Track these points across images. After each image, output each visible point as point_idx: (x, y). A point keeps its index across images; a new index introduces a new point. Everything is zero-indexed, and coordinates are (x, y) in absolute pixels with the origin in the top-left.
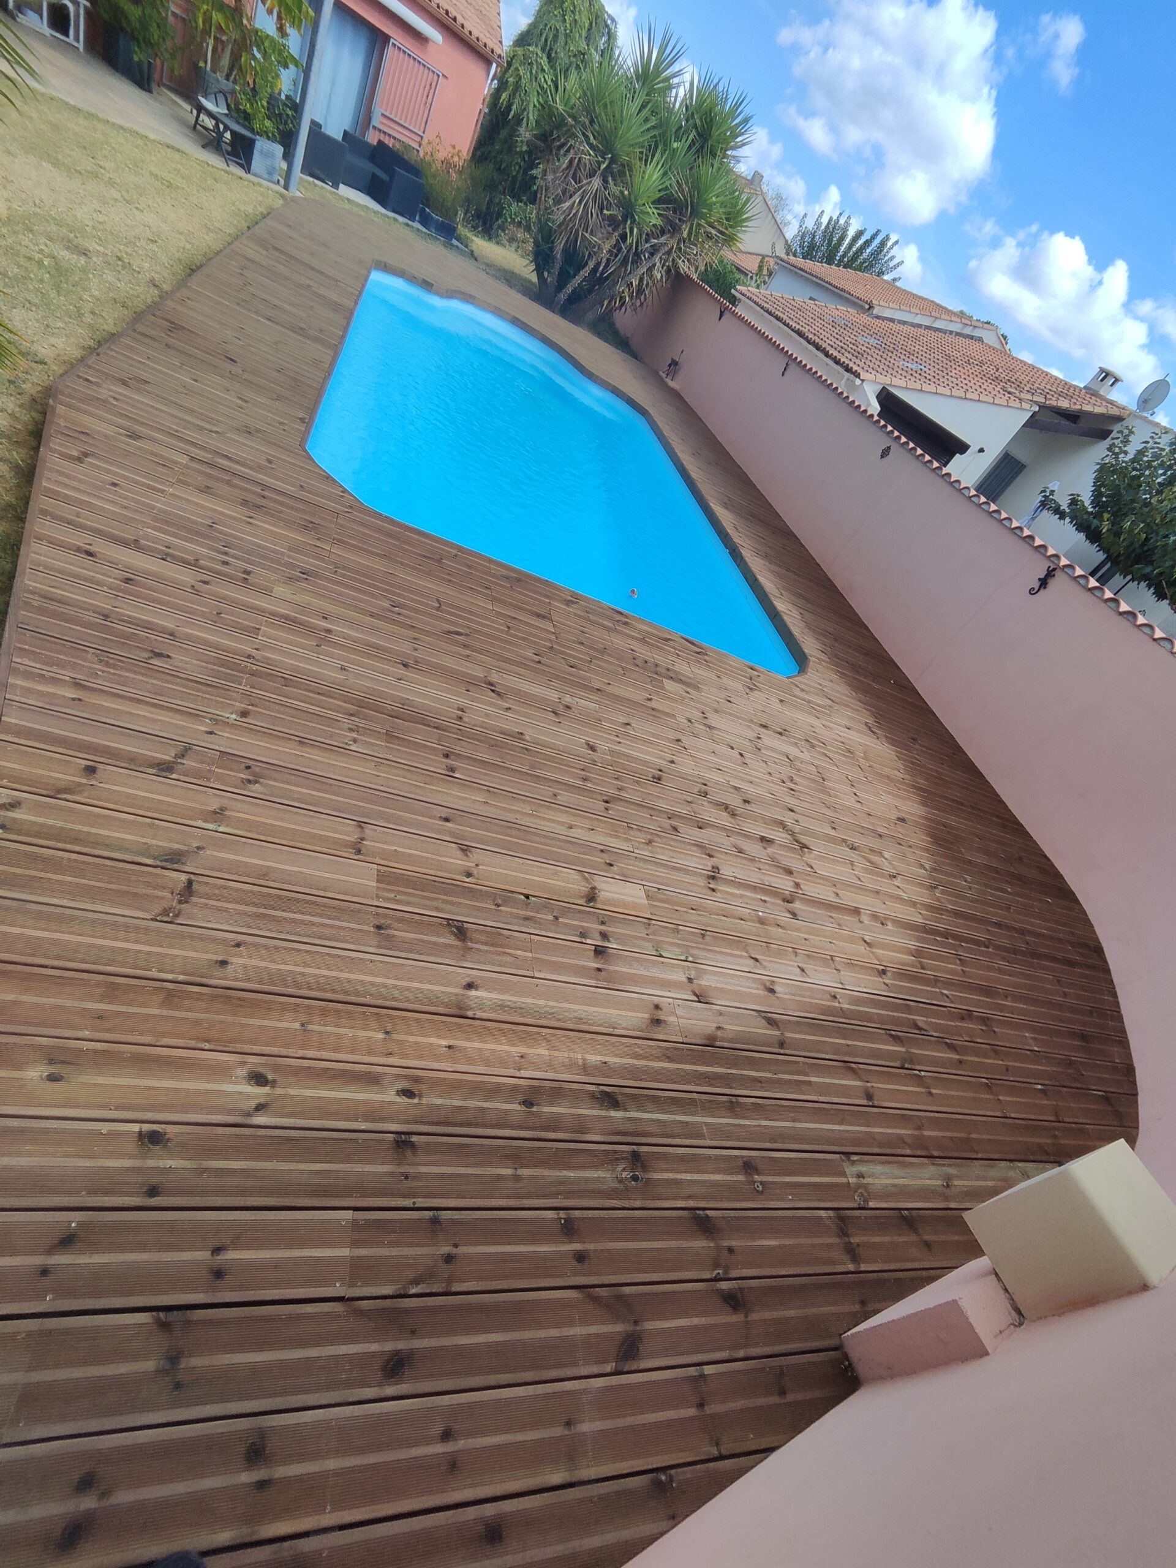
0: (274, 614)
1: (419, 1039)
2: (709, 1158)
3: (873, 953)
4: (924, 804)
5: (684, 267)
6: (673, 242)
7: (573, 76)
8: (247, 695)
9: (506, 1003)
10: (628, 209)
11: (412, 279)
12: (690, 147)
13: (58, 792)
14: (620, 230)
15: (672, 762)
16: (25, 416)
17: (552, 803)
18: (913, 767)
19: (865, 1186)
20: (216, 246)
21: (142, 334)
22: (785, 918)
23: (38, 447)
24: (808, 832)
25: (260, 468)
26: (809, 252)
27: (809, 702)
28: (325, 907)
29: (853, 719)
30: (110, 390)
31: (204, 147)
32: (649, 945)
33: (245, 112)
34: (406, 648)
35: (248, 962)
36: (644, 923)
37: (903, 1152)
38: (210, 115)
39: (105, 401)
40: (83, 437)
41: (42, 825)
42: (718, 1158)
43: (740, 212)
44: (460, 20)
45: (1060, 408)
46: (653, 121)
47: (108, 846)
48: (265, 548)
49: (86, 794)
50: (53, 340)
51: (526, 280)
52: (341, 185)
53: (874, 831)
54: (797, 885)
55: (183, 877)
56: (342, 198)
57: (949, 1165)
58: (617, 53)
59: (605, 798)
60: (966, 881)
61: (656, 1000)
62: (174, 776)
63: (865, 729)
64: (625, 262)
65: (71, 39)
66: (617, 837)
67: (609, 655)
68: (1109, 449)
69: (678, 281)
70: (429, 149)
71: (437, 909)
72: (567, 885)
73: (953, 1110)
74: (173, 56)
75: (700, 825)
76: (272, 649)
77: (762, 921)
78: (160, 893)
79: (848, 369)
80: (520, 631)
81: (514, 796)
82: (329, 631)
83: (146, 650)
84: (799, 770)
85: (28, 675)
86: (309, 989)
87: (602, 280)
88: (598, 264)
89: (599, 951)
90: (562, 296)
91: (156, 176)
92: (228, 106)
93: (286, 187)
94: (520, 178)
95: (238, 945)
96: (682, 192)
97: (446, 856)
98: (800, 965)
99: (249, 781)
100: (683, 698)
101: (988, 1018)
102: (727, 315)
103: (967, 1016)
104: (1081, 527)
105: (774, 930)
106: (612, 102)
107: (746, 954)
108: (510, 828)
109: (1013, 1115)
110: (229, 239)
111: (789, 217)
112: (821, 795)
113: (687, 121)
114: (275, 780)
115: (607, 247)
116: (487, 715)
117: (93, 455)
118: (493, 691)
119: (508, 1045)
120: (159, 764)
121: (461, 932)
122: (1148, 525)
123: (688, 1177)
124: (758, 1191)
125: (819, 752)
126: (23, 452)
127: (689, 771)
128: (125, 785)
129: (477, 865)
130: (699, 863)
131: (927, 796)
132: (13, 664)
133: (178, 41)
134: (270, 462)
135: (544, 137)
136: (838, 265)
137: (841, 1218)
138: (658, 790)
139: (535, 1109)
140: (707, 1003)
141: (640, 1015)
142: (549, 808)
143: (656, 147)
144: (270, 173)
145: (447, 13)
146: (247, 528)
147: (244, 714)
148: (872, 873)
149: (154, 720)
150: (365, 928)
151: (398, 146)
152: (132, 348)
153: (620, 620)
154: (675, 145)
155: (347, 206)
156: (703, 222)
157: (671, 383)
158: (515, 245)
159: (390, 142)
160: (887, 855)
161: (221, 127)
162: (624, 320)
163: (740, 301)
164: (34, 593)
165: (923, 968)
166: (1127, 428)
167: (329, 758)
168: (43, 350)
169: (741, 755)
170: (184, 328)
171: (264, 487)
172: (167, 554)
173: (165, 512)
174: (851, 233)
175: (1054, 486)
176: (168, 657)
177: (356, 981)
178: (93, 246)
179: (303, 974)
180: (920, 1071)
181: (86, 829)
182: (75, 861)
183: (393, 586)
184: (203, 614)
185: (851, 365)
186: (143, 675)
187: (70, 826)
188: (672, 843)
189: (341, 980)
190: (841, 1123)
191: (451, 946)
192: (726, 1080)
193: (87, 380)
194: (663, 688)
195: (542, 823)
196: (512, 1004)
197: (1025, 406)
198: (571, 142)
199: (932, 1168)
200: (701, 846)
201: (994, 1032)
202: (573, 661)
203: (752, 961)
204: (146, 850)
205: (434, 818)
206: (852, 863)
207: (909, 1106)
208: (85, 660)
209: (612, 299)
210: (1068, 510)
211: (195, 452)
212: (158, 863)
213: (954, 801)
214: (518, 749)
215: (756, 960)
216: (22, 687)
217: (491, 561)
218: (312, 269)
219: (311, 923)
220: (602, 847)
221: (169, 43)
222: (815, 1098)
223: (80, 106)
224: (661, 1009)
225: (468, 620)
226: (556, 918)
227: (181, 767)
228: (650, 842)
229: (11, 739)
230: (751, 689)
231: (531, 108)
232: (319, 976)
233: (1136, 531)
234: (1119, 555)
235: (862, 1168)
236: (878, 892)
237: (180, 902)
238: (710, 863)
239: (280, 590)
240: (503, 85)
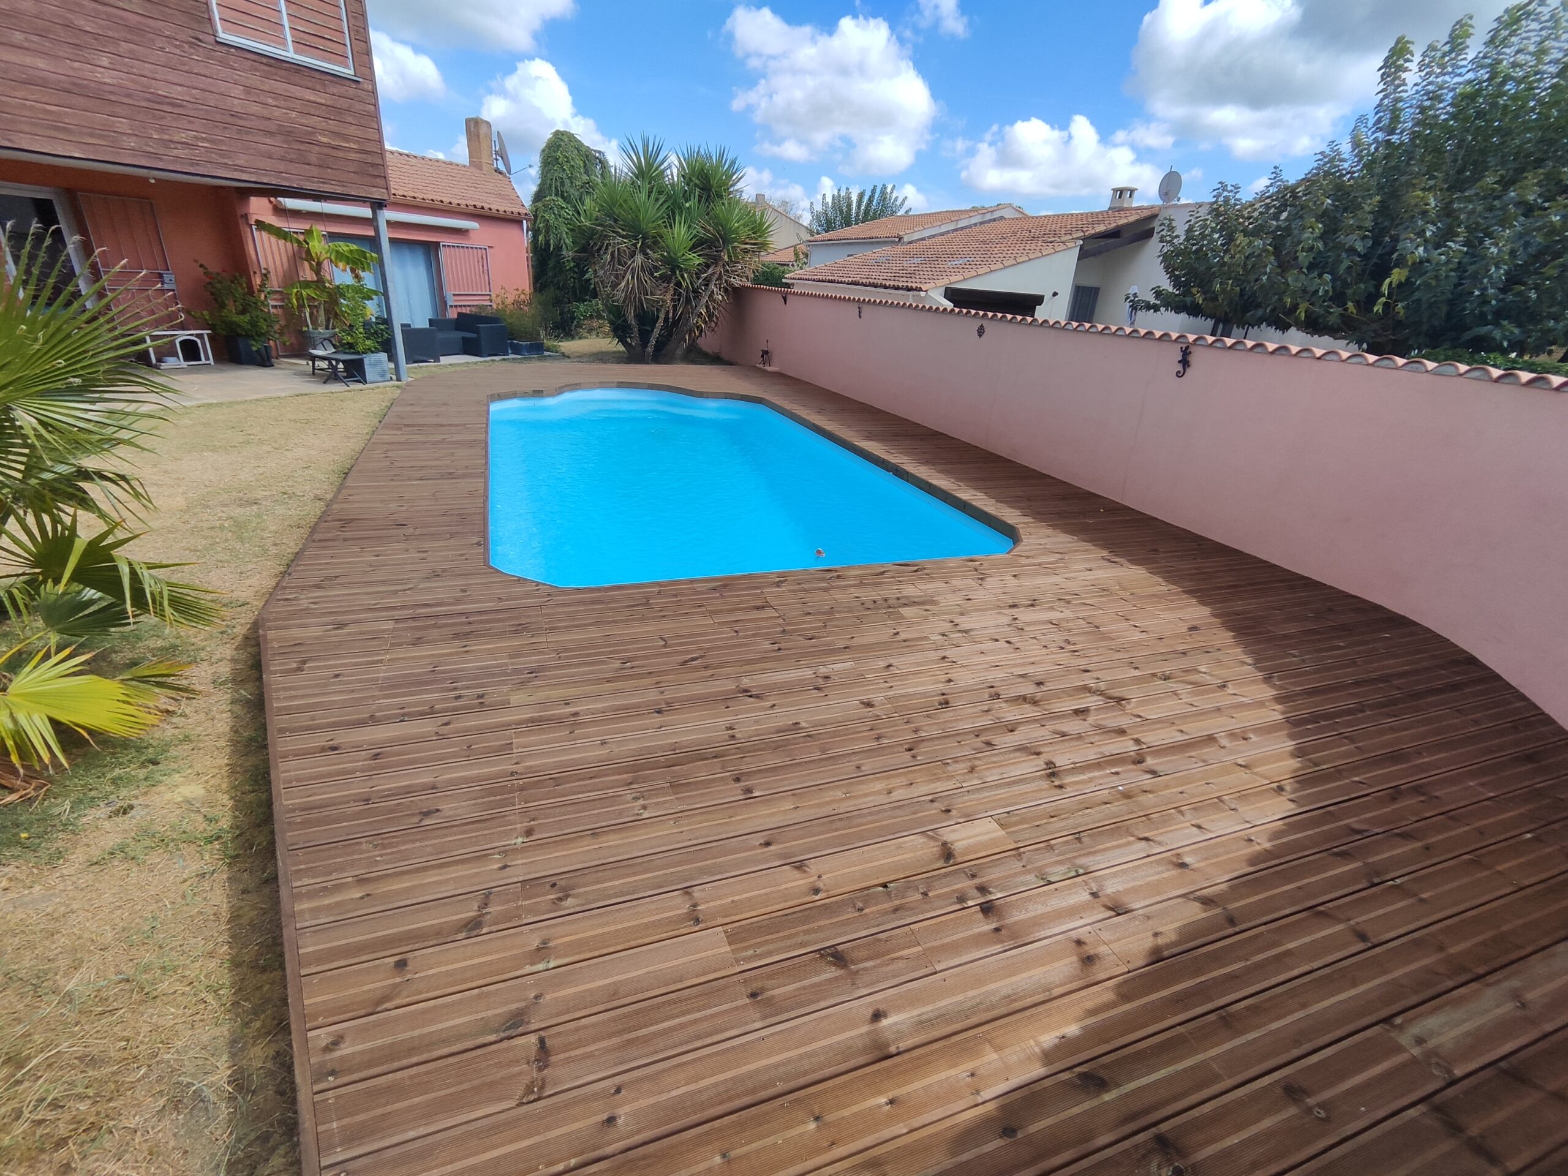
0: (519, 723)
1: (855, 1109)
2: (1241, 1103)
3: (1255, 774)
4: (1203, 603)
5: (736, 282)
6: (719, 269)
7: (588, 200)
8: (525, 812)
9: (924, 1017)
10: (673, 264)
11: (524, 395)
12: (699, 201)
13: (376, 1005)
14: (673, 280)
15: (950, 681)
16: (243, 656)
17: (860, 776)
18: (1171, 576)
19: (1433, 1053)
20: (358, 447)
21: (320, 541)
22: (1146, 780)
23: (261, 677)
24: (1114, 684)
25: (458, 601)
26: (829, 226)
27: (1040, 564)
28: (689, 999)
29: (1088, 560)
30: (308, 598)
31: (325, 383)
32: (1031, 877)
33: (348, 343)
34: (653, 695)
35: (636, 1105)
36: (1014, 856)
37: (1442, 987)
38: (323, 358)
39: (308, 609)
40: (297, 649)
41: (372, 1050)
42: (1253, 1098)
43: (761, 224)
44: (486, 206)
45: (1099, 233)
46: (662, 199)
47: (444, 1042)
48: (487, 667)
49: (405, 993)
50: (249, 582)
51: (615, 352)
52: (441, 358)
53: (1175, 652)
54: (1137, 741)
55: (533, 1039)
56: (445, 366)
57: (1506, 978)
58: (613, 170)
59: (906, 747)
60: (1295, 656)
61: (1074, 935)
62: (485, 930)
63: (1106, 563)
64: (688, 301)
65: (203, 361)
66: (938, 779)
67: (838, 612)
68: (1161, 241)
69: (737, 295)
70: (499, 300)
71: (803, 945)
72: (918, 853)
73: (1462, 908)
74: (281, 334)
75: (1010, 727)
76: (530, 756)
77: (1127, 796)
78: (516, 1069)
79: (909, 289)
80: (747, 630)
81: (820, 788)
82: (576, 714)
83: (413, 815)
84: (1069, 630)
85: (312, 895)
86: (712, 1106)
87: (676, 323)
88: (667, 313)
89: (987, 909)
90: (650, 349)
91: (295, 421)
92: (334, 346)
93: (399, 379)
94: (577, 285)
95: (618, 1091)
96: (709, 231)
97: (785, 883)
98: (1193, 822)
99: (560, 899)
100: (926, 618)
101: (1420, 786)
102: (789, 298)
103: (1396, 794)
104: (1178, 308)
105: (1143, 799)
106: (625, 201)
107: (1132, 839)
108: (831, 822)
109: (1527, 882)
110: (368, 437)
111: (799, 212)
112: (1105, 643)
113: (688, 185)
114: (584, 886)
115: (668, 297)
116: (756, 722)
117: (310, 659)
118: (750, 696)
119: (951, 1067)
120: (465, 926)
121: (837, 957)
122: (1235, 279)
123: (1234, 1140)
124: (1322, 1119)
125: (1076, 605)
126: (249, 686)
127: (971, 682)
128: (439, 964)
129: (819, 877)
130: (1031, 766)
131: (1203, 595)
132: (294, 890)
133: (283, 323)
134: (464, 591)
135: (584, 249)
136: (857, 224)
137: (1438, 1109)
138: (951, 714)
139: (1020, 1135)
140: (1126, 912)
141: (1067, 961)
142: (858, 783)
143: (674, 214)
144: (383, 376)
145: (475, 206)
146: (466, 657)
147: (529, 832)
148: (1202, 693)
149: (447, 881)
150: (739, 1003)
151: (473, 309)
152: (316, 557)
153: (833, 576)
154: (687, 205)
155: (453, 369)
156: (736, 244)
157: (770, 369)
158: (594, 333)
159: (467, 311)
160: (1203, 669)
161: (334, 363)
162: (707, 342)
163: (793, 284)
164: (293, 811)
165: (1316, 765)
166: (1165, 219)
167: (627, 838)
168: (244, 593)
169: (1008, 642)
170: (355, 520)
171: (467, 614)
172: (403, 715)
173: (388, 678)
174: (854, 198)
175: (1133, 290)
176: (438, 810)
177: (758, 1071)
178: (260, 494)
179: (700, 1091)
180: (1393, 879)
181: (416, 1033)
182: (417, 1075)
183: (617, 645)
184: (455, 755)
185: (910, 285)
186: (420, 840)
187: (402, 1036)
188: (994, 759)
189: (740, 1079)
190: (1354, 985)
191: (836, 979)
192: (1201, 993)
193: (287, 599)
194: (903, 617)
195: (861, 801)
196: (931, 1015)
197: (1069, 245)
198: (606, 242)
199: (1490, 992)
200: (1022, 749)
201: (1436, 797)
202: (809, 634)
203: (1143, 843)
204: (485, 1026)
205: (754, 848)
206: (1175, 693)
207: (1412, 927)
208: (362, 852)
209: (691, 331)
210: (1158, 302)
211: (397, 614)
212: (503, 1035)
213: (1229, 587)
214: (802, 740)
215: (1146, 839)
216: (310, 910)
217: (692, 581)
218: (441, 426)
219: (682, 1026)
220: (930, 797)
221: (277, 327)
222: (1307, 968)
223: (221, 401)
224: (1084, 943)
225: (697, 642)
226: (925, 894)
227: (489, 916)
228: (972, 770)
229: (314, 970)
230: (982, 579)
231: (564, 235)
232: (716, 1085)
233: (1229, 288)
234: (1226, 313)
235: (1415, 1030)
236: (1219, 709)
237: (540, 1069)
238: (1040, 762)
239: (516, 698)
240: (536, 232)
